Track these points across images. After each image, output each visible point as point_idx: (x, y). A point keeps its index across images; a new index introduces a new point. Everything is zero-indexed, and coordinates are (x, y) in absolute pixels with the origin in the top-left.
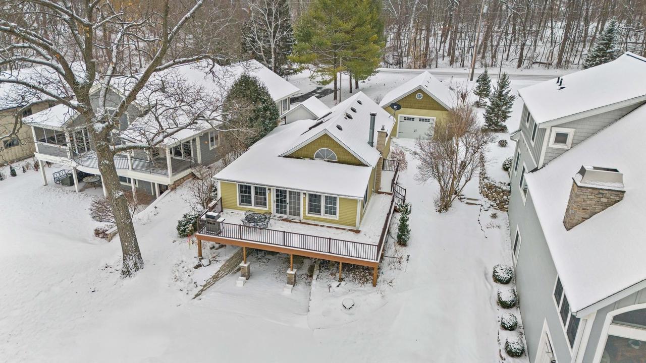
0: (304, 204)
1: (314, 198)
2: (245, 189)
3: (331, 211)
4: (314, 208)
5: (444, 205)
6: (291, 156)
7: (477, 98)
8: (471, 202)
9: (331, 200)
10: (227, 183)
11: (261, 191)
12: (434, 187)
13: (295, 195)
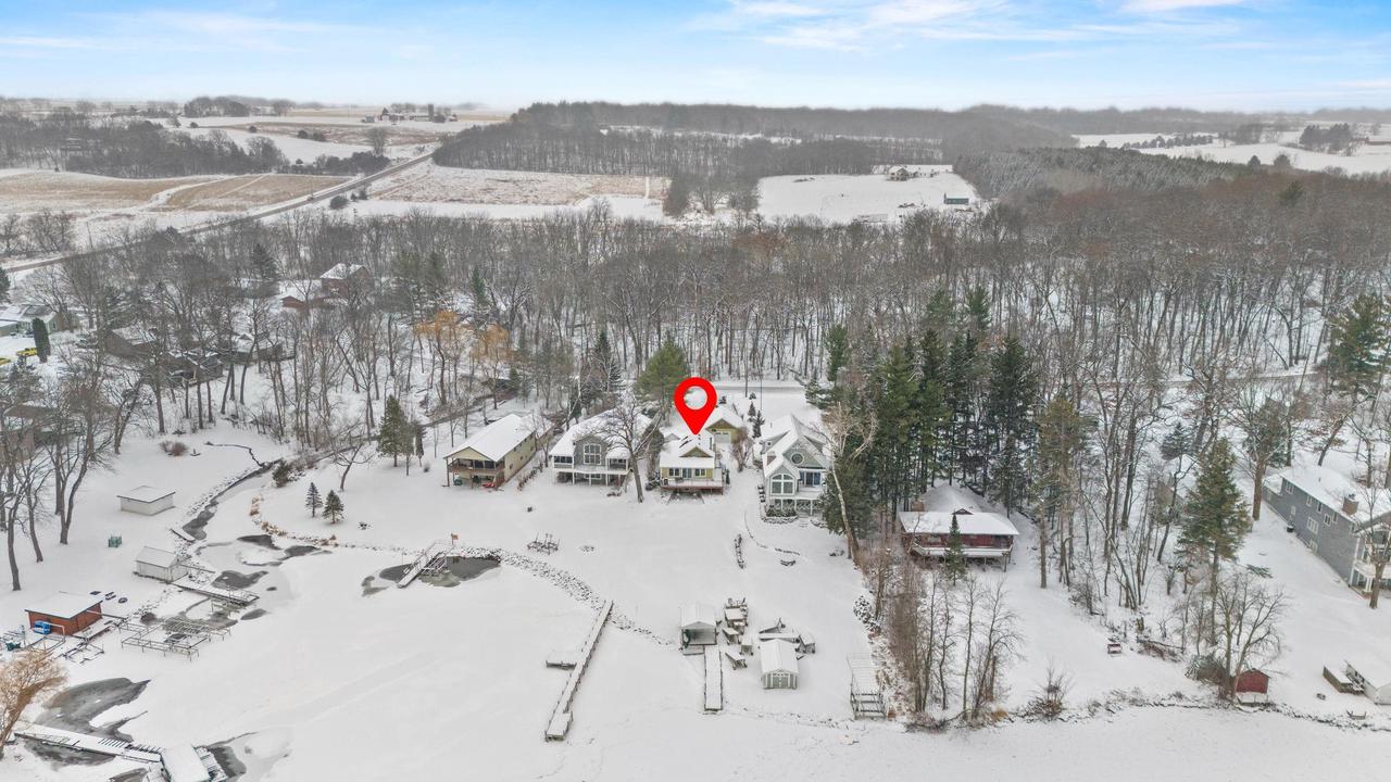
0: (693, 472)
1: (697, 470)
2: (671, 470)
3: (703, 474)
4: (697, 474)
5: (740, 470)
6: (685, 456)
7: (749, 417)
8: (750, 468)
9: (703, 470)
10: (664, 469)
11: (677, 470)
12: (736, 463)
13: (690, 470)
